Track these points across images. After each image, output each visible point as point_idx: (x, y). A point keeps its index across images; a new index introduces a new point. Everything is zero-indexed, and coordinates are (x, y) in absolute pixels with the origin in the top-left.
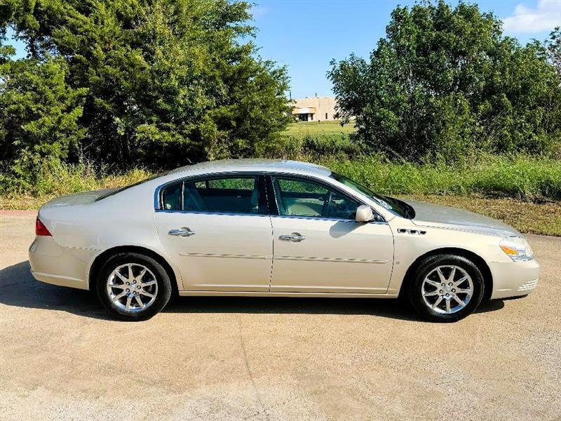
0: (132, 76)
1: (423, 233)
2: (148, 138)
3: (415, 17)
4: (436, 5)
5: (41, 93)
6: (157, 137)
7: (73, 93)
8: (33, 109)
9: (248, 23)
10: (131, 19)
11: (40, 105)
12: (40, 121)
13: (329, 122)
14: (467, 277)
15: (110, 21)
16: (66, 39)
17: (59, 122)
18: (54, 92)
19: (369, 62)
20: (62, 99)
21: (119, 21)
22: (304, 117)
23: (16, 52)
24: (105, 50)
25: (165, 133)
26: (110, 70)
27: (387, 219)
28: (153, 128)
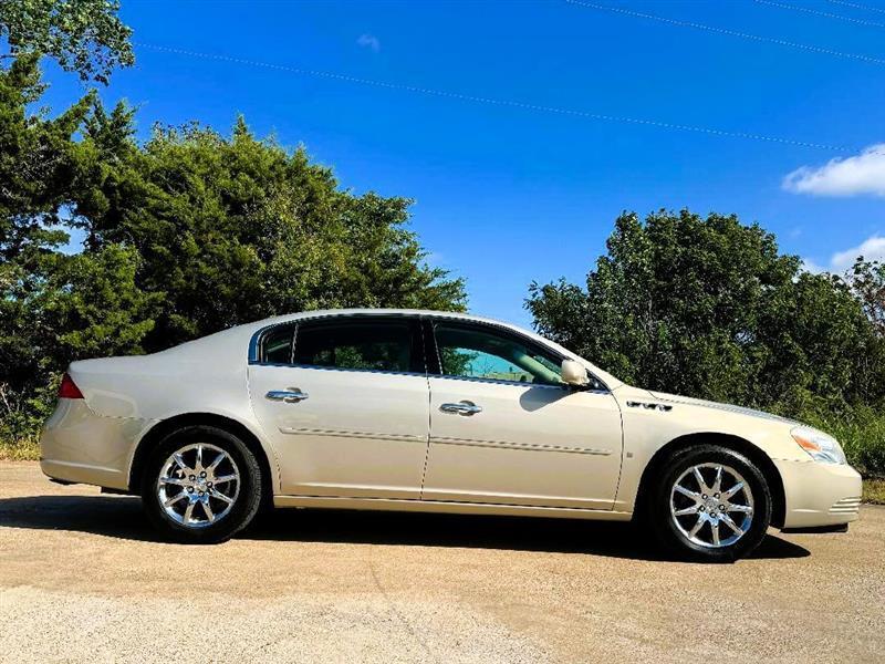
1: (668, 408)
3: (651, 230)
5: (96, 289)
7: (143, 298)
8: (80, 312)
10: (243, 202)
11: (91, 307)
12: (88, 331)
14: (742, 484)
15: (212, 204)
16: (144, 225)
17: (116, 334)
18: (116, 291)
19: (585, 291)
20: (125, 305)
21: (225, 205)
23: (70, 239)
24: (199, 242)
26: (205, 269)
27: (610, 386)
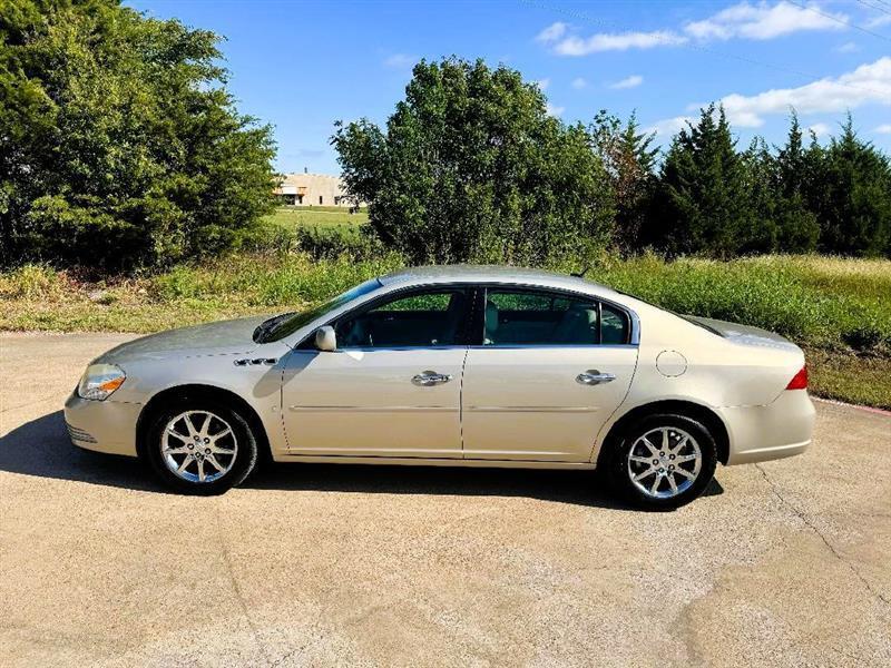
0: (24, 119)
2: (51, 217)
4: (473, 64)
6: (68, 217)
9: (216, 63)
10: (21, 28)
13: (325, 209)
19: (385, 131)
22: (290, 199)
25: (80, 211)
28: (60, 202)
